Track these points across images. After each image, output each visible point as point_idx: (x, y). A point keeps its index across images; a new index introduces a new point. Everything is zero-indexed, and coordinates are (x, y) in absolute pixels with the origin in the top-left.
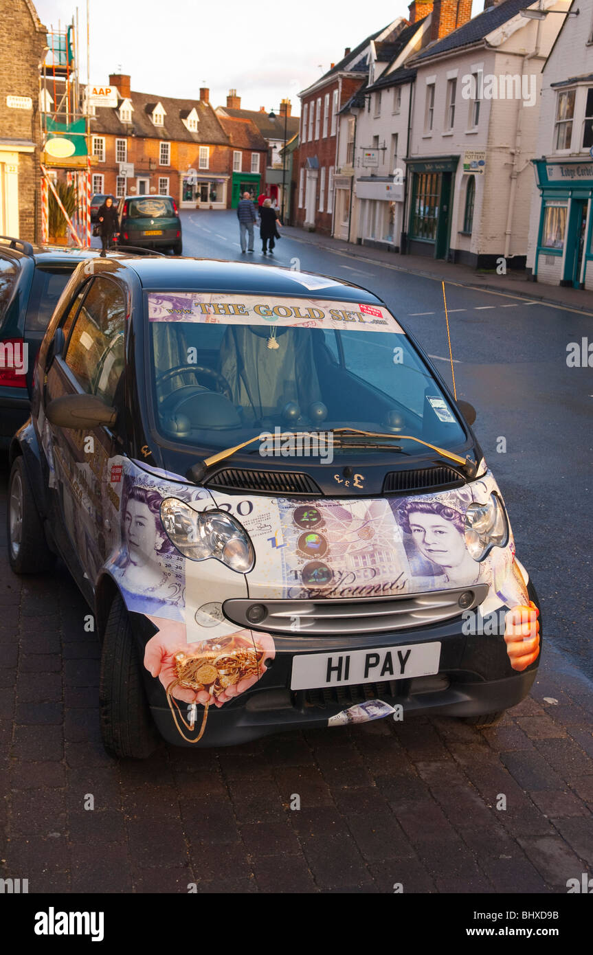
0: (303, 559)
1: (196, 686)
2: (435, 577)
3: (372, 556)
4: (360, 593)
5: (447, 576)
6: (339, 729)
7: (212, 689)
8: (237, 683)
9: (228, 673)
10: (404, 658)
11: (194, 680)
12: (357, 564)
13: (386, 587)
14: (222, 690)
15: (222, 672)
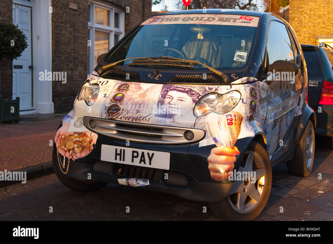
0: (112, 103)
1: (66, 149)
2: (167, 119)
3: (140, 105)
4: (128, 119)
5: (174, 119)
6: (122, 186)
7: (71, 152)
8: (81, 152)
9: (77, 146)
10: (150, 156)
11: (65, 147)
12: (132, 107)
13: (141, 119)
14: (75, 153)
15: (76, 145)
